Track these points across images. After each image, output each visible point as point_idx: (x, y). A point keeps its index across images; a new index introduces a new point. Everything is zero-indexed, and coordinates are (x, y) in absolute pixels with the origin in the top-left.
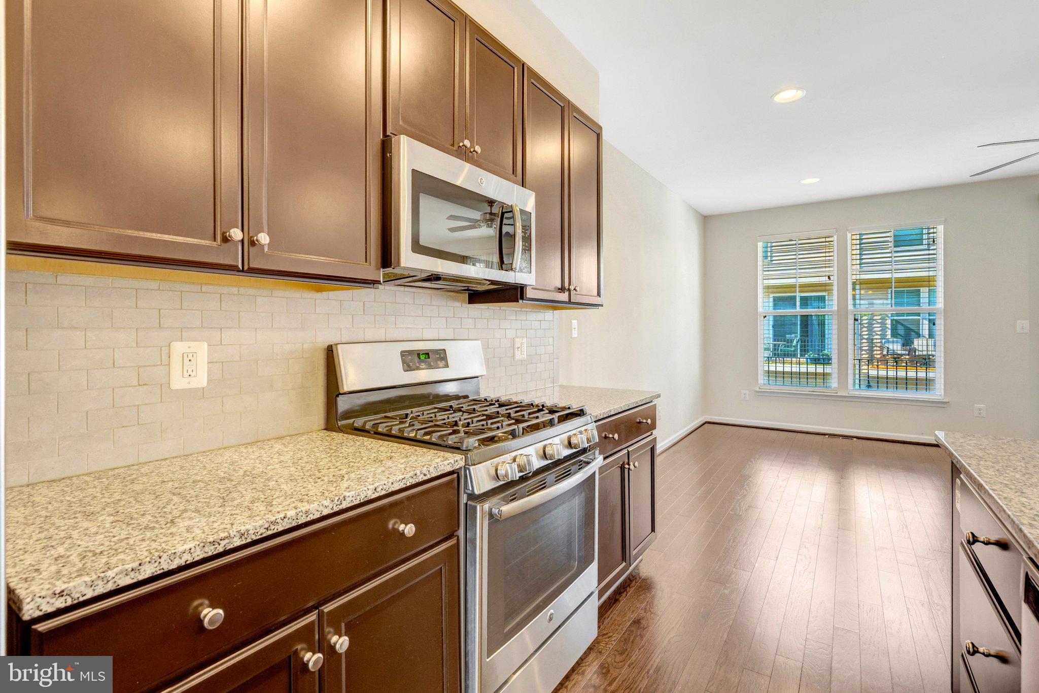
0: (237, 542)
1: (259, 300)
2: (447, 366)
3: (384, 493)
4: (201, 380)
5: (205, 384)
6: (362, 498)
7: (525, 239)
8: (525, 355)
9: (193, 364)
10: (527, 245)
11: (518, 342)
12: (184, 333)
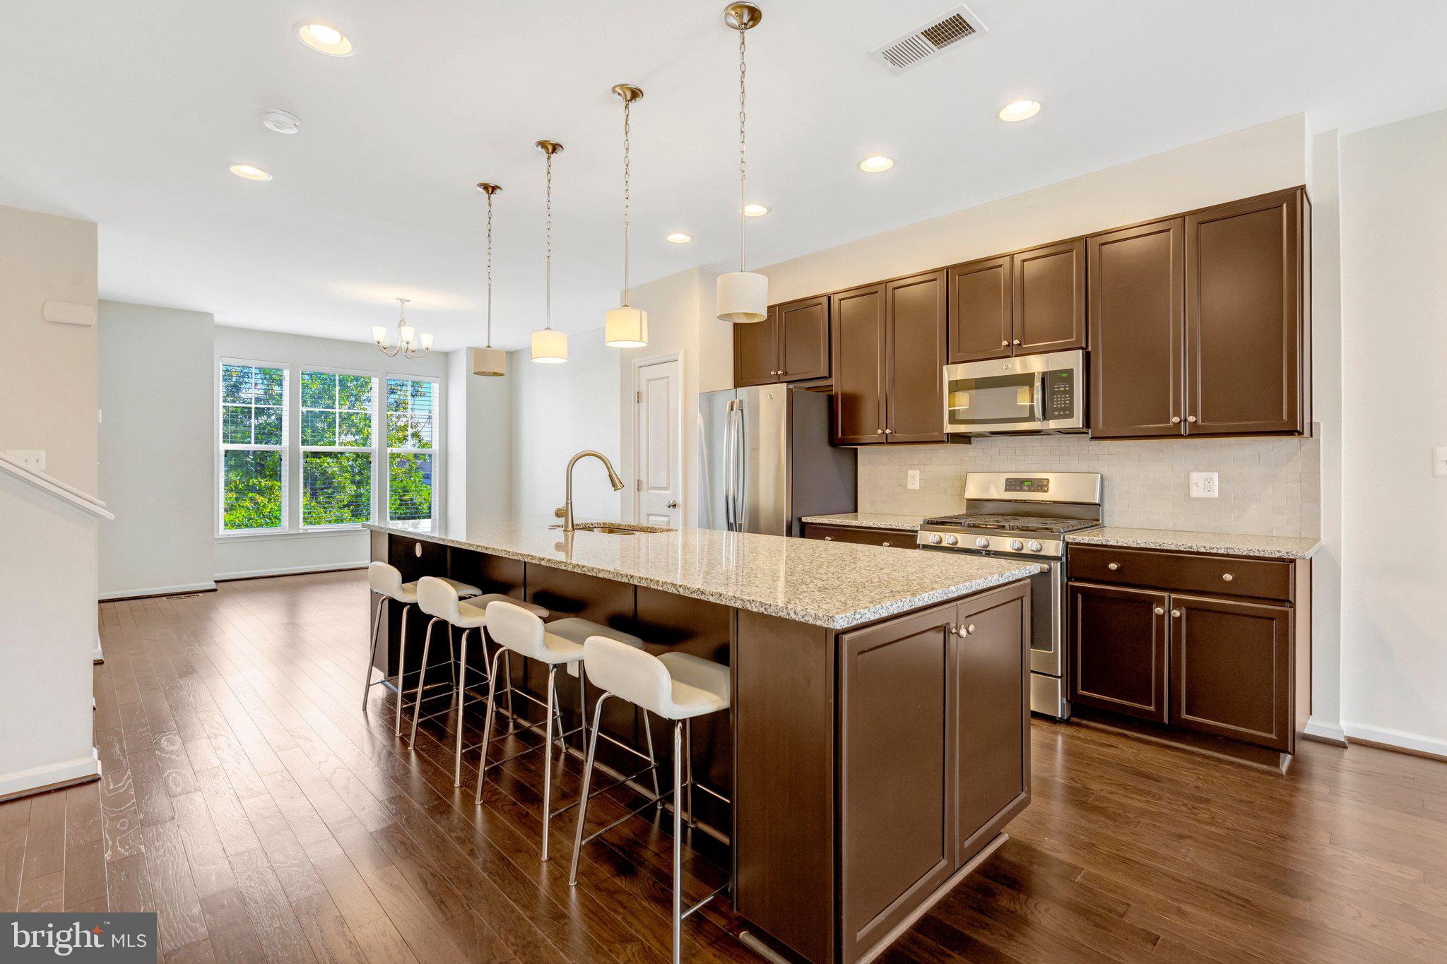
1: (940, 451)
5: (918, 488)
7: (1065, 392)
8: (1216, 495)
9: (914, 479)
10: (1067, 396)
11: (1197, 478)
12: (912, 467)
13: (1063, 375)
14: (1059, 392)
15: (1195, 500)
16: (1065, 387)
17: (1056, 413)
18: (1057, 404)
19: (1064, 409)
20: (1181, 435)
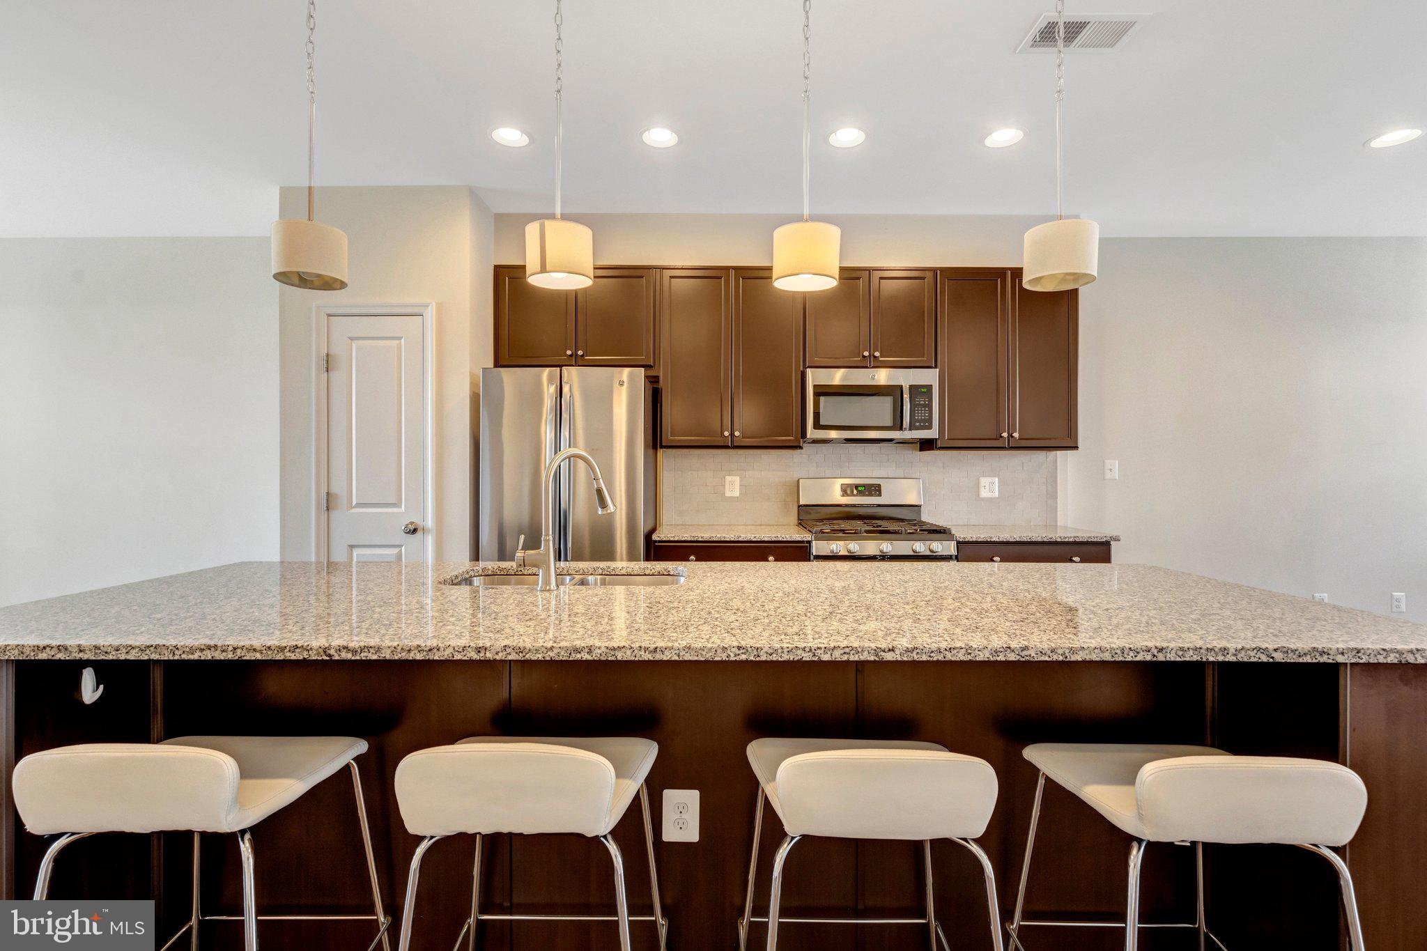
0: (700, 539)
1: (762, 456)
2: (880, 495)
3: (759, 540)
4: (736, 493)
5: (738, 495)
6: (748, 539)
7: (924, 406)
8: (997, 494)
9: (733, 486)
10: (927, 409)
11: (984, 481)
12: (730, 473)
13: (923, 390)
14: (919, 405)
15: (983, 499)
16: (925, 401)
17: (918, 424)
18: (918, 416)
19: (924, 421)
20: (1005, 447)
